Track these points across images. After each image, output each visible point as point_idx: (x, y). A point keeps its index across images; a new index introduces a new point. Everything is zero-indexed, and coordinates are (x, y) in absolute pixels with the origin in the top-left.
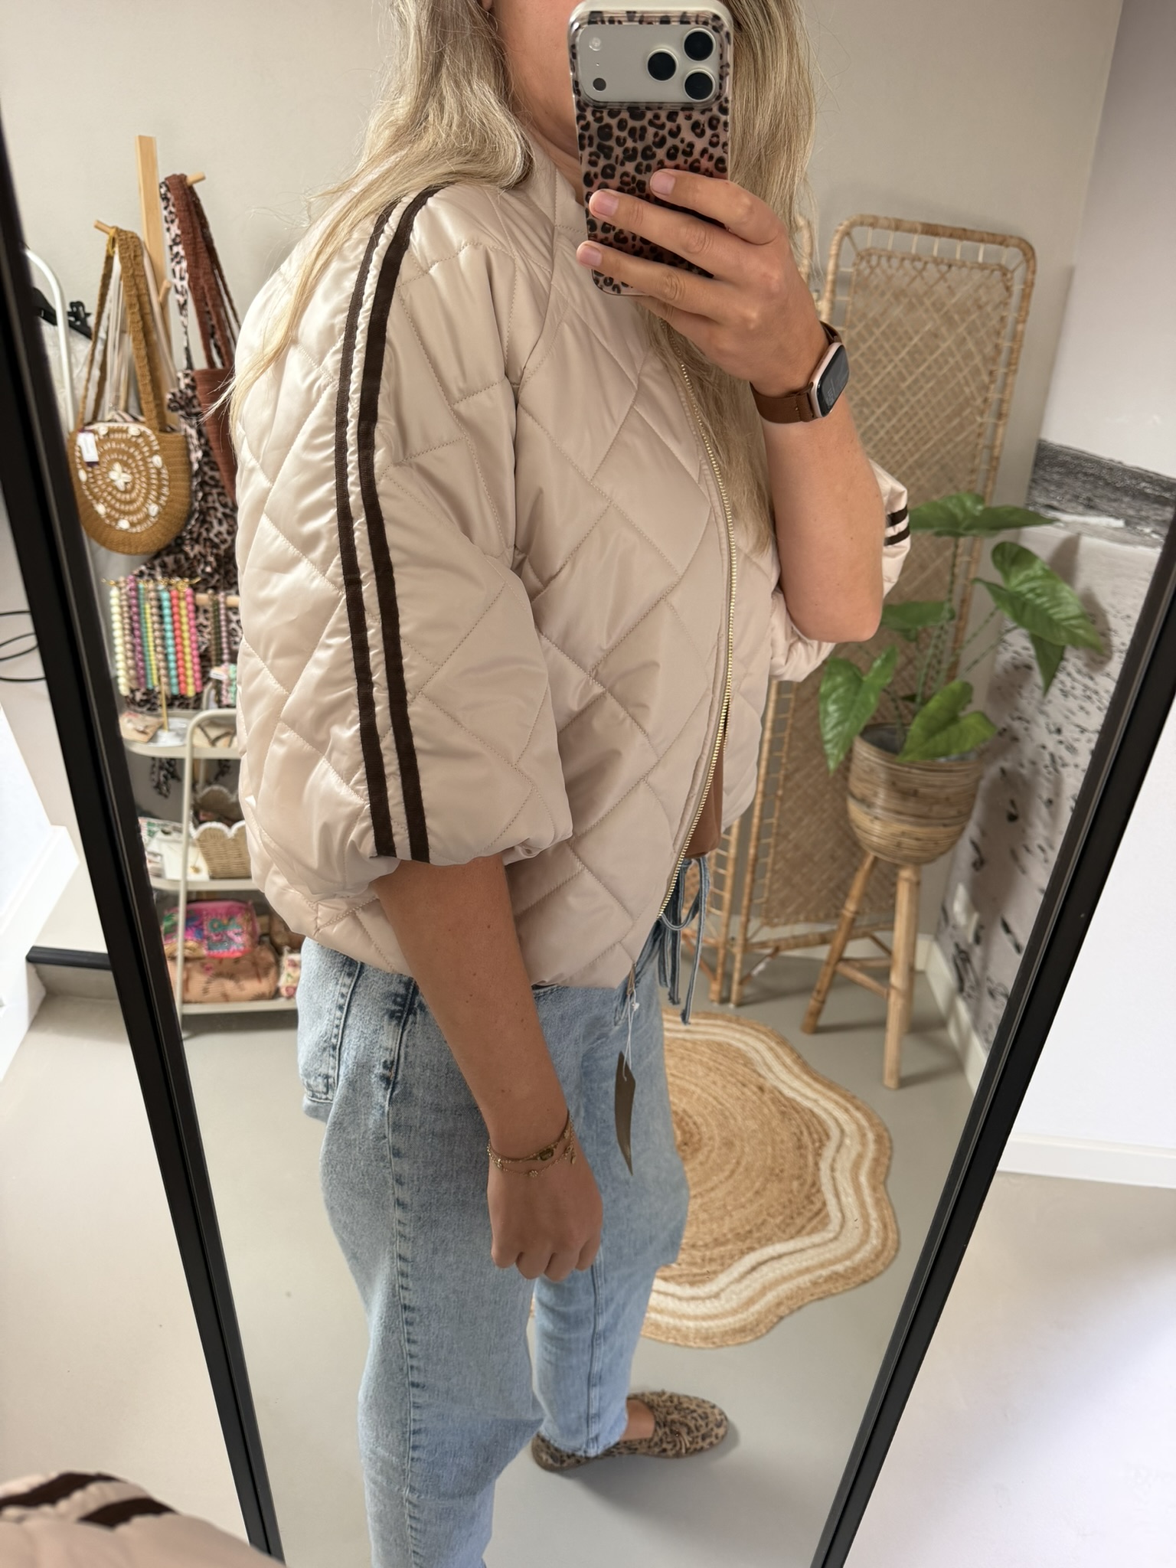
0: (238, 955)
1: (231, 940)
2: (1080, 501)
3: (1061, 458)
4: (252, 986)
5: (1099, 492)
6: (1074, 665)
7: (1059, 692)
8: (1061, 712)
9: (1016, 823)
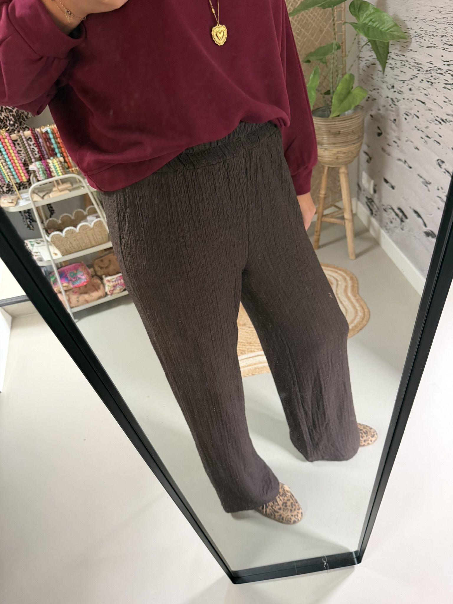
0: (85, 284)
1: (80, 278)
4: (95, 294)
6: (394, 53)
7: (390, 69)
8: (392, 78)
9: (382, 136)
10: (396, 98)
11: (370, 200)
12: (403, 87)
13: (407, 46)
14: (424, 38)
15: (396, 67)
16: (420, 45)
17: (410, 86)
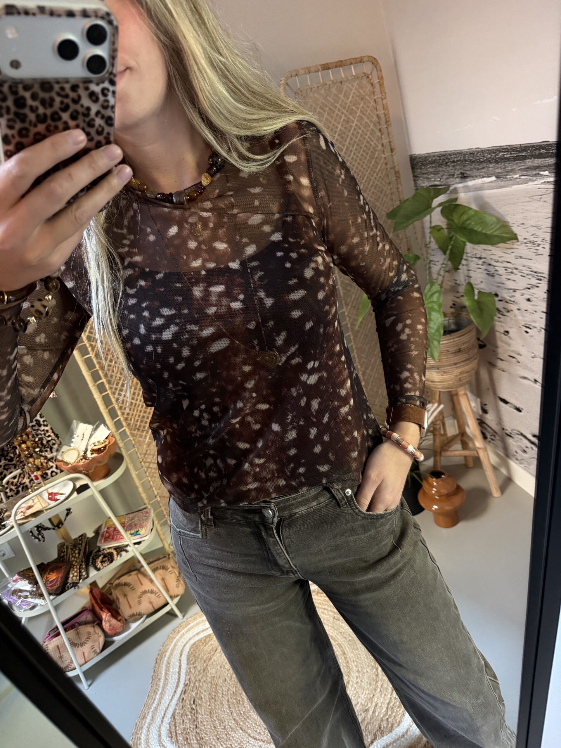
2: (456, 176)
3: (430, 159)
5: (468, 168)
6: (491, 259)
7: (487, 275)
8: (493, 285)
10: (504, 308)
11: (479, 422)
12: (514, 296)
13: (512, 252)
14: (541, 246)
15: (498, 274)
16: (536, 253)
17: (528, 297)
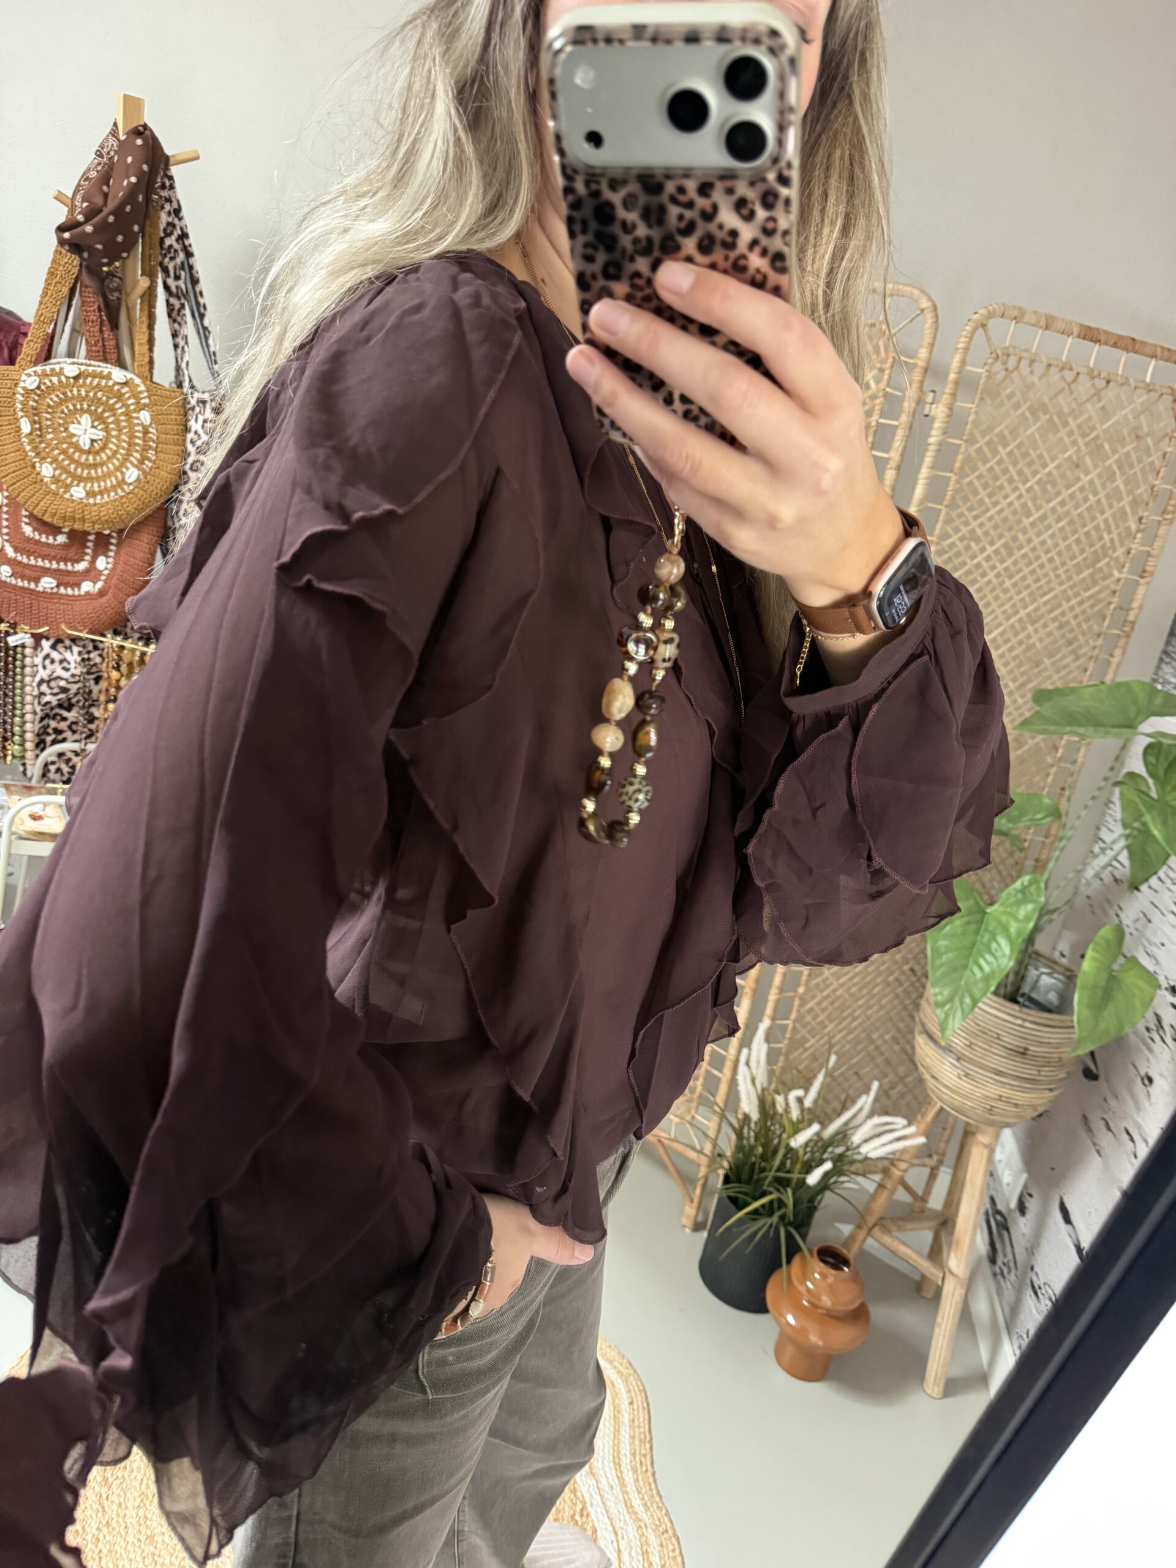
9: (1093, 1083)
11: (999, 1217)
